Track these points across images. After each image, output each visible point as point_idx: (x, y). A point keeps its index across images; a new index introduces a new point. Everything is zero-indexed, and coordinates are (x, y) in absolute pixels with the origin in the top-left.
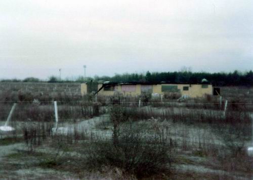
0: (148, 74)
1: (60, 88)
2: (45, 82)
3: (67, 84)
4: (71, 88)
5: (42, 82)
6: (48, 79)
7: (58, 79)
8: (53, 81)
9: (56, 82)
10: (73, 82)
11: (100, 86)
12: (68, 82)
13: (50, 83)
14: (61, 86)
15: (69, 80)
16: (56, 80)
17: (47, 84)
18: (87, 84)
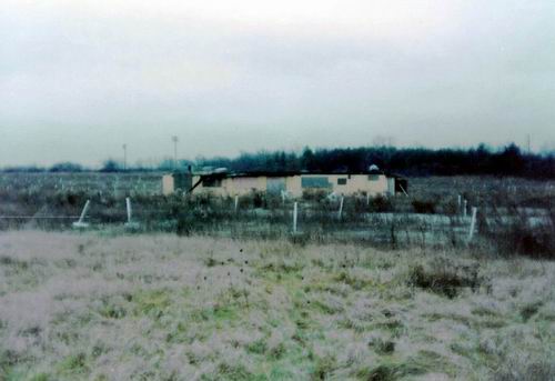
0: (308, 153)
1: (125, 183)
2: (96, 171)
3: (140, 174)
4: (148, 182)
5: (88, 171)
6: (101, 166)
7: (120, 165)
8: (110, 168)
9: (116, 171)
10: (151, 170)
11: (196, 180)
12: (141, 170)
13: (104, 174)
14: (127, 178)
15: (144, 166)
16: (116, 167)
17: (98, 175)
18: (173, 176)
